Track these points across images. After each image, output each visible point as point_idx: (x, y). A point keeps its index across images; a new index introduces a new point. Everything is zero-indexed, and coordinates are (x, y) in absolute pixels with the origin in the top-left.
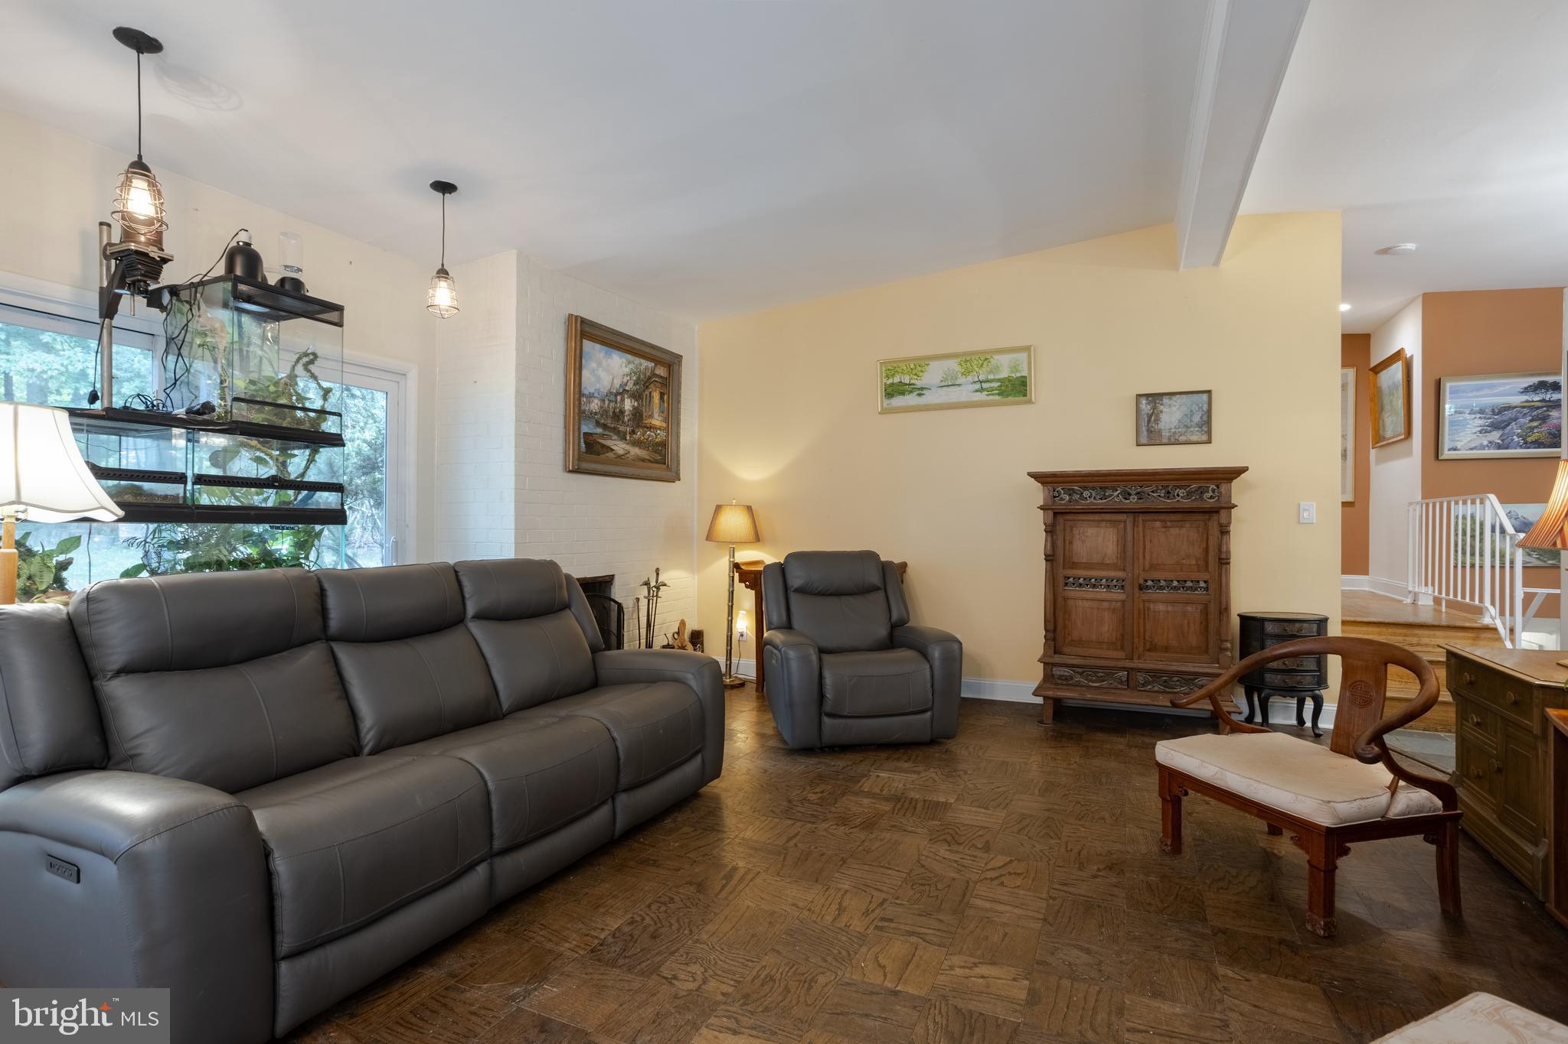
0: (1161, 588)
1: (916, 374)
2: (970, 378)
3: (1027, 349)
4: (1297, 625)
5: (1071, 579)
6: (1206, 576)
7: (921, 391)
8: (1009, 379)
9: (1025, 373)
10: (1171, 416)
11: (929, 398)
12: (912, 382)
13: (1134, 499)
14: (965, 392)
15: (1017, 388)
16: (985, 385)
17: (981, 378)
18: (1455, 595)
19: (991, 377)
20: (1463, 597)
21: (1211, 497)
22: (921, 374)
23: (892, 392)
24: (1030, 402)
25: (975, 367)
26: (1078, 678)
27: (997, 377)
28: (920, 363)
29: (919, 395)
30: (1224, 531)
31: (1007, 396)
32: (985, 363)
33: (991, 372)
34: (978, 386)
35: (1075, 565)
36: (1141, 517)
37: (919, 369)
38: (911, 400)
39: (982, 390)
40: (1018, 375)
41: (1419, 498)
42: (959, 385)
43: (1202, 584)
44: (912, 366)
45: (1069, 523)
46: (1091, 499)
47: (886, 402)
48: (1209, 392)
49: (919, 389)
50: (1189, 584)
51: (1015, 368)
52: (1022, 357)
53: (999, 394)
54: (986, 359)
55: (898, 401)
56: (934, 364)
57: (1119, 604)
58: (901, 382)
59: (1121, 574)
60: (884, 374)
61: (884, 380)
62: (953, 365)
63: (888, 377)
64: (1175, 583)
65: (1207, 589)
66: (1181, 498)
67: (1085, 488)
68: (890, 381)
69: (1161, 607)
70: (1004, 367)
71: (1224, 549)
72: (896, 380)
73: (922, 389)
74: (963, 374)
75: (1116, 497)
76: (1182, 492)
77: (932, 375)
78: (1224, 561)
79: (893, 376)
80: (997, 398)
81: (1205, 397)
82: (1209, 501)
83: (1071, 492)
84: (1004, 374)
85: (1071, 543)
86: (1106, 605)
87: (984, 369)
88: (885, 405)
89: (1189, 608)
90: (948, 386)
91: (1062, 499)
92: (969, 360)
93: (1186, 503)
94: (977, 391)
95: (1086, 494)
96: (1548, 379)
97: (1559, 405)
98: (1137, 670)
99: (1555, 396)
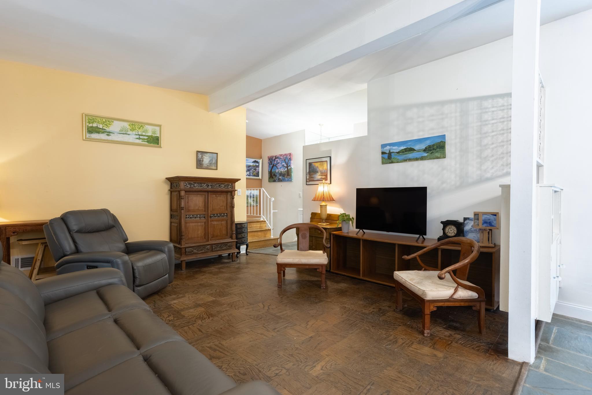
0: (215, 217)
1: (106, 125)
2: (134, 132)
3: (160, 126)
4: (244, 224)
5: (188, 216)
6: (227, 212)
7: (109, 133)
8: (152, 136)
9: (158, 135)
10: (206, 160)
11: (113, 137)
12: (104, 128)
13: (210, 187)
14: (131, 138)
15: (155, 141)
16: (141, 137)
17: (140, 133)
19: (144, 134)
21: (230, 188)
22: (109, 125)
23: (91, 130)
24: (160, 147)
25: (137, 128)
26: (195, 251)
27: (146, 134)
28: (110, 120)
29: (108, 135)
30: (233, 198)
31: (151, 143)
32: (141, 128)
33: (144, 132)
34: (138, 137)
35: (189, 211)
36: (209, 193)
37: (108, 123)
38: (103, 136)
39: (139, 139)
40: (155, 135)
42: (129, 134)
43: (226, 215)
44: (104, 120)
45: (187, 195)
46: (197, 187)
47: (88, 135)
49: (108, 132)
50: (222, 215)
51: (154, 132)
52: (157, 129)
53: (147, 142)
54: (142, 126)
55: (95, 136)
56: (116, 122)
57: (204, 223)
58: (97, 127)
59: (204, 213)
60: (87, 121)
61: (87, 124)
62: (126, 125)
63: (89, 123)
64: (219, 215)
65: (227, 216)
66: (223, 188)
67: (195, 183)
68: (91, 125)
69: (215, 223)
70: (150, 131)
71: (233, 204)
72: (95, 125)
73: (109, 132)
74: (131, 130)
75: (204, 186)
76: (223, 186)
77: (115, 127)
78: (232, 207)
79: (93, 123)
80: (146, 143)
81: (216, 154)
82: (230, 189)
83: (190, 184)
84: (150, 134)
85: (188, 202)
86: (199, 224)
87: (141, 130)
88: (87, 136)
89: (223, 222)
90: (123, 134)
91: (187, 187)
92: (134, 124)
93: (224, 189)
94: (137, 139)
95: (196, 185)
96: (257, 160)
97: (258, 166)
98: (212, 244)
99: (258, 164)
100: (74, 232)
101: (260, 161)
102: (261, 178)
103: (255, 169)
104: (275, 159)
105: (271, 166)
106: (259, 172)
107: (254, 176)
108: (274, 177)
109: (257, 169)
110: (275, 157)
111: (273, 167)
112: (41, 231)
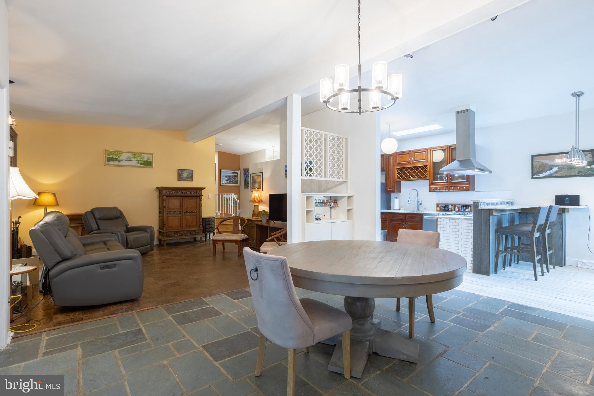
0: (188, 213)
1: (118, 156)
2: (135, 159)
3: (152, 154)
4: (211, 219)
5: (169, 212)
6: (196, 210)
7: (119, 161)
8: (147, 161)
9: (151, 160)
10: (185, 175)
11: (122, 163)
12: (116, 158)
13: (184, 193)
14: (134, 163)
15: (148, 164)
16: (140, 162)
17: (139, 160)
18: (226, 212)
19: (141, 160)
20: (228, 212)
21: (198, 193)
22: (120, 156)
23: (109, 160)
24: (152, 167)
25: (137, 157)
26: (173, 234)
27: (143, 160)
28: (120, 153)
29: (119, 162)
30: (200, 201)
31: (146, 165)
32: (140, 156)
33: (141, 158)
34: (138, 162)
35: (169, 209)
36: (184, 198)
37: (119, 154)
38: (116, 163)
39: (139, 163)
40: (149, 160)
41: (217, 193)
42: (132, 161)
43: (196, 212)
44: (117, 153)
45: (168, 199)
46: (174, 193)
47: (107, 163)
48: (193, 170)
49: (119, 160)
50: (193, 212)
51: (148, 159)
52: (151, 156)
53: (144, 165)
54: (140, 155)
55: (111, 163)
56: (124, 154)
57: (180, 217)
58: (113, 157)
59: (180, 210)
60: (107, 154)
61: (107, 156)
62: (130, 155)
63: (108, 155)
64: (191, 212)
65: (197, 212)
66: (193, 194)
67: (173, 191)
68: (109, 156)
69: (188, 217)
70: (145, 158)
71: (201, 204)
72: (111, 156)
73: (120, 160)
74: (133, 158)
75: (180, 193)
76: (193, 192)
77: (124, 156)
78: (200, 206)
79: (110, 155)
80: (143, 165)
81: (192, 171)
82: (199, 195)
83: (170, 192)
84: (145, 160)
85: (169, 203)
86: (177, 217)
87: (140, 158)
88: (107, 164)
89: (194, 217)
90: (128, 160)
91: (168, 193)
92: (136, 155)
93: (194, 195)
94: (137, 163)
95: (173, 192)
96: (236, 171)
97: (237, 176)
98: (185, 231)
99: (236, 175)
100: (98, 219)
101: (239, 172)
102: (239, 185)
103: (235, 179)
104: (248, 171)
105: (245, 176)
106: (237, 180)
107: (234, 183)
108: (247, 184)
109: (236, 178)
110: (248, 169)
111: (246, 177)
112: (81, 219)
